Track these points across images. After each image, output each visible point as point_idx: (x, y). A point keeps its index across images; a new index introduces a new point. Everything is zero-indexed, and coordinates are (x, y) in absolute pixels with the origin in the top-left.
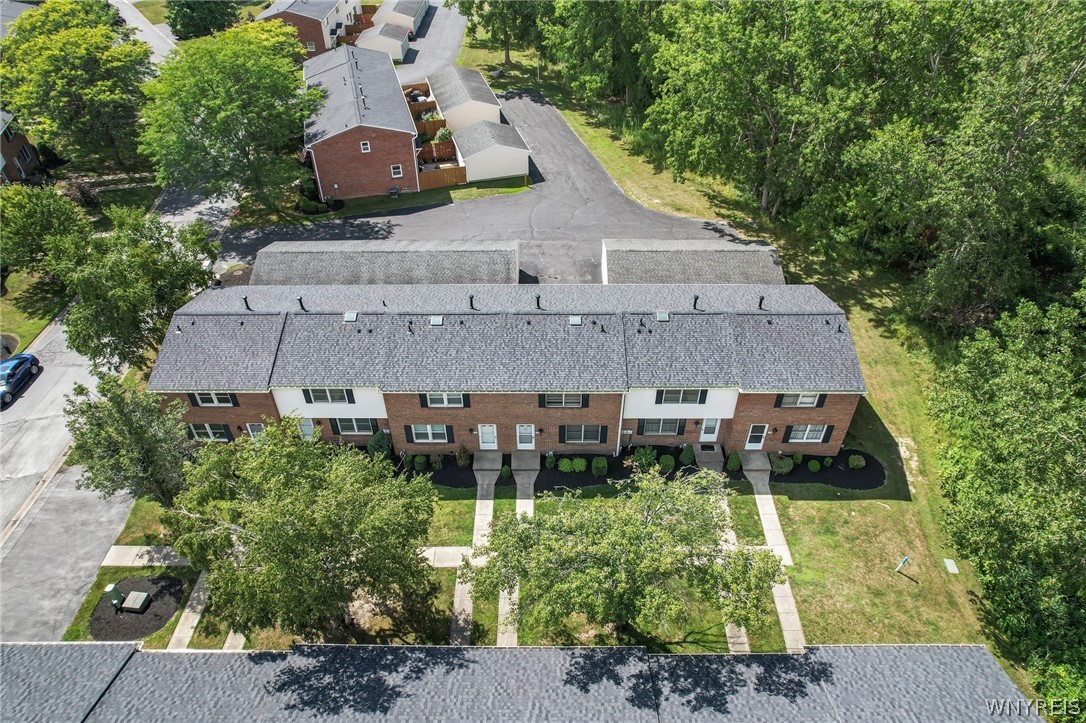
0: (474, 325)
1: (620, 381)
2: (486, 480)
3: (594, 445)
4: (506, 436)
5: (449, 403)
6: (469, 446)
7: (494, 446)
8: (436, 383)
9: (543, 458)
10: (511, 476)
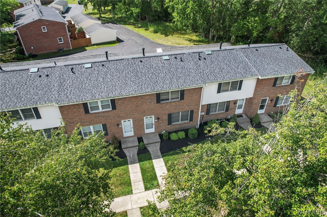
0: (111, 66)
1: (200, 81)
2: (131, 153)
3: (186, 123)
4: (138, 126)
5: (102, 109)
6: (117, 136)
7: (132, 134)
8: (93, 96)
9: (161, 136)
10: (145, 148)
